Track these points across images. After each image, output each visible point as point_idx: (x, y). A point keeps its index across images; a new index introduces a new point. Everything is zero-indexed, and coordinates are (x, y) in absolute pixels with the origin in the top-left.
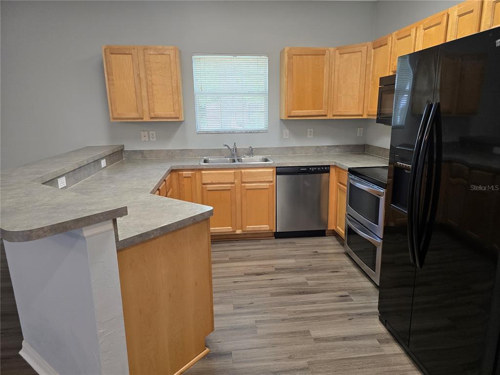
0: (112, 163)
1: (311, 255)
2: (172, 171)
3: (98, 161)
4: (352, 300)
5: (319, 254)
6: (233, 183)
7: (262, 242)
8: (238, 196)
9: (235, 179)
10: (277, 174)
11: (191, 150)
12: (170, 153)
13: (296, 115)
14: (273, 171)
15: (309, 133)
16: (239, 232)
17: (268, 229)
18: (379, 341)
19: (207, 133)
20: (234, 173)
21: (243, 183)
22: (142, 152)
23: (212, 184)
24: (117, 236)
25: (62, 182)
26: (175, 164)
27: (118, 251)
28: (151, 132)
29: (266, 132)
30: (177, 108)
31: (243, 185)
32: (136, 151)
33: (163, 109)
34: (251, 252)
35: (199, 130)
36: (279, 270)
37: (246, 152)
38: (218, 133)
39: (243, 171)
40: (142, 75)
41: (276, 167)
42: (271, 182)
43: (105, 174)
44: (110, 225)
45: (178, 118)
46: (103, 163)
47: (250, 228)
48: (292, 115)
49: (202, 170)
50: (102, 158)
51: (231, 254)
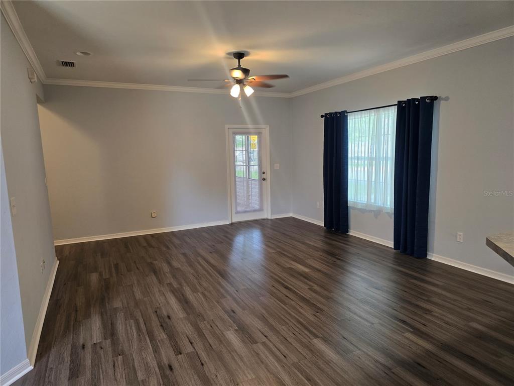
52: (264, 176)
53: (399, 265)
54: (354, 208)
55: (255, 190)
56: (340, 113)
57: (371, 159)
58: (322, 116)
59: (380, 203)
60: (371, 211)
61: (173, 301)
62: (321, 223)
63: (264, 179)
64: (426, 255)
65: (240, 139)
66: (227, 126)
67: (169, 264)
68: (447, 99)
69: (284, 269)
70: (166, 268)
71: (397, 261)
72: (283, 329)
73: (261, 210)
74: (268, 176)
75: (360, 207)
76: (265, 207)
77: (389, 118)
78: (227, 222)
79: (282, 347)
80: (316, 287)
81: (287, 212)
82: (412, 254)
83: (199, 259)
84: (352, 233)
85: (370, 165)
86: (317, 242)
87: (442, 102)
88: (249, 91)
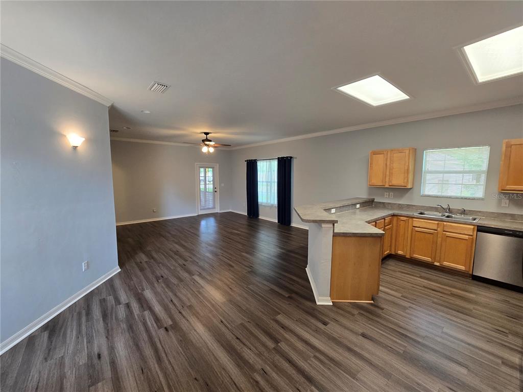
0: (364, 207)
1: (498, 300)
2: (394, 215)
3: (355, 205)
4: (508, 337)
5: (509, 303)
6: (436, 230)
7: (457, 277)
8: (439, 240)
9: (438, 227)
10: (478, 230)
11: (414, 206)
13: (508, 189)
14: (474, 228)
16: (437, 264)
17: (464, 269)
18: (502, 362)
19: (428, 196)
20: (438, 224)
21: (444, 231)
22: (383, 203)
23: (419, 227)
24: (334, 230)
25: (333, 211)
26: (396, 212)
27: (333, 236)
28: (390, 193)
29: (482, 199)
30: (406, 181)
31: (444, 233)
32: (380, 202)
33: (398, 181)
34: (440, 279)
35: (422, 194)
36: (453, 295)
37: (460, 212)
38: (437, 197)
39: (445, 223)
40: (388, 164)
41: (478, 226)
42: (472, 236)
43: (358, 211)
44: (332, 226)
45: (406, 186)
46: (358, 206)
47: (446, 264)
48: (506, 189)
49: (414, 218)
50: (358, 204)
51: (423, 274)
52: (216, 190)
53: (279, 228)
54: (261, 205)
55: (211, 198)
56: (254, 160)
57: (267, 182)
58: (246, 161)
59: (272, 203)
60: (268, 206)
61: (177, 246)
62: (246, 214)
63: (216, 192)
64: (290, 224)
65: (202, 170)
66: (196, 163)
67: (170, 233)
68: (296, 158)
69: (228, 233)
70: (169, 235)
71: (279, 227)
72: (229, 251)
73: (214, 208)
74: (218, 190)
75: (263, 204)
76: (216, 207)
77: (275, 164)
78: (196, 215)
79: (230, 256)
80: (243, 238)
81: (229, 209)
82: (285, 224)
83: (185, 230)
84: (260, 217)
85: (267, 185)
86: (245, 222)
87: (295, 159)
88: (212, 150)
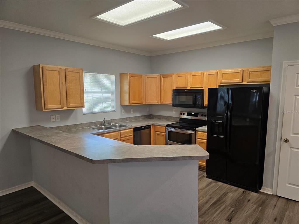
6: (117, 139)
12: (69, 127)
15: (131, 111)
19: (88, 114)
20: (118, 133)
21: (121, 138)
28: (57, 116)
30: (83, 101)
39: (121, 132)
41: (133, 128)
45: (82, 107)
48: (132, 103)
49: (104, 134)
